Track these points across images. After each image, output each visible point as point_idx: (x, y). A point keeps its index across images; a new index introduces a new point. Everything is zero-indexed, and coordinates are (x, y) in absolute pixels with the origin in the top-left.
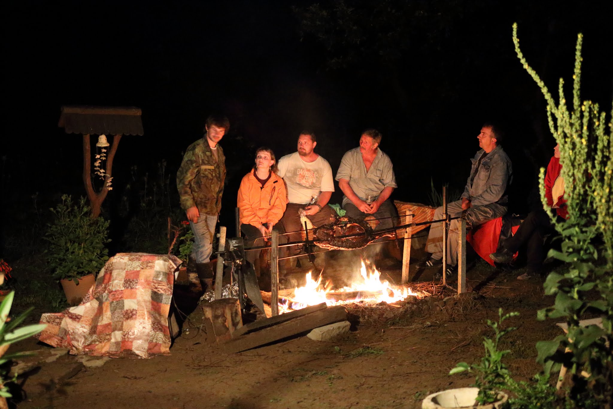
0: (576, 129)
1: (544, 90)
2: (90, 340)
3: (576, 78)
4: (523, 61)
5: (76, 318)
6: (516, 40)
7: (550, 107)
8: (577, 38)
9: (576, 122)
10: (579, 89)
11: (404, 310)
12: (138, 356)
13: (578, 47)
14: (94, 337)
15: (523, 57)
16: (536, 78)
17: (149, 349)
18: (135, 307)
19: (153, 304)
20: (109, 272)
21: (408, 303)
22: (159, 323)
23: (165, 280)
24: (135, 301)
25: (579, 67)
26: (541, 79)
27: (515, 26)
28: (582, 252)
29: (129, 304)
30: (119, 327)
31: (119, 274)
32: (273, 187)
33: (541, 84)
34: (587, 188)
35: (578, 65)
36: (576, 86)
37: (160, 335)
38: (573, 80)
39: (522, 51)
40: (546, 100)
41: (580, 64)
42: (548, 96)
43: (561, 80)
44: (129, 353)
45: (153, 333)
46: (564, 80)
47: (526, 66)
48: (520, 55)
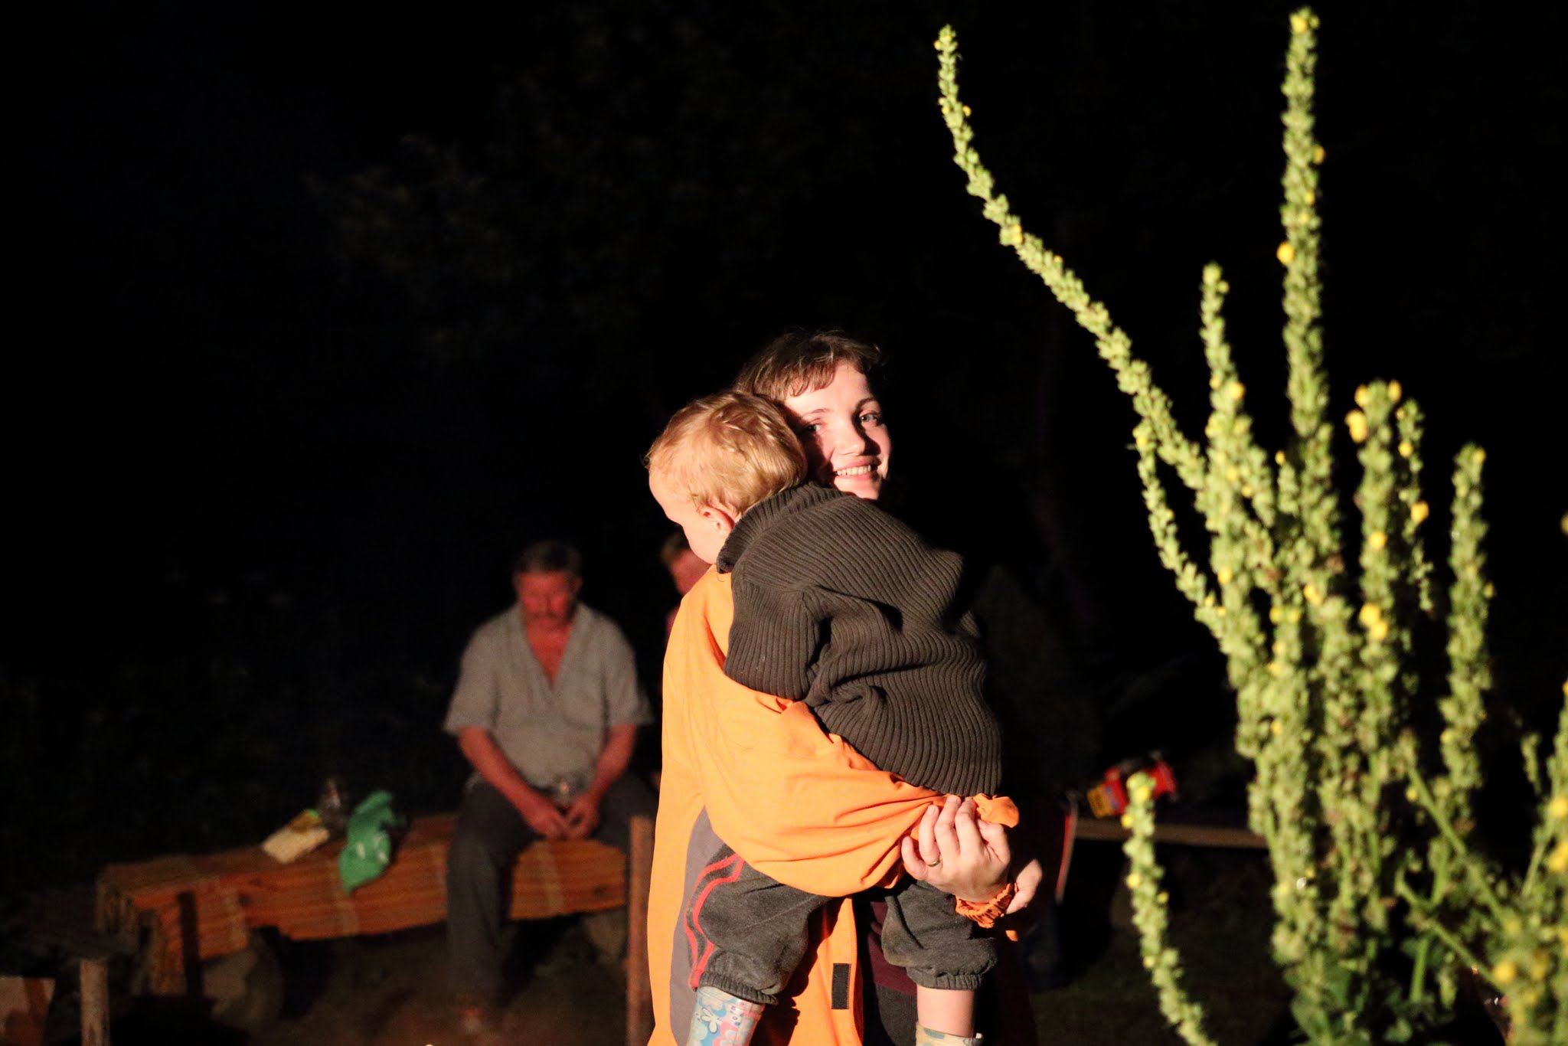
0: (1315, 545)
1: (1114, 348)
4: (996, 210)
6: (954, 114)
8: (1284, 37)
9: (1315, 506)
10: (1315, 323)
13: (1297, 87)
15: (995, 193)
16: (1069, 290)
25: (1309, 198)
27: (945, 41)
34: (1401, 888)
35: (1300, 184)
36: (1300, 305)
38: (1282, 271)
40: (1128, 399)
41: (1312, 179)
42: (1133, 379)
43: (1211, 275)
46: (1224, 277)
47: (1011, 234)
48: (980, 183)
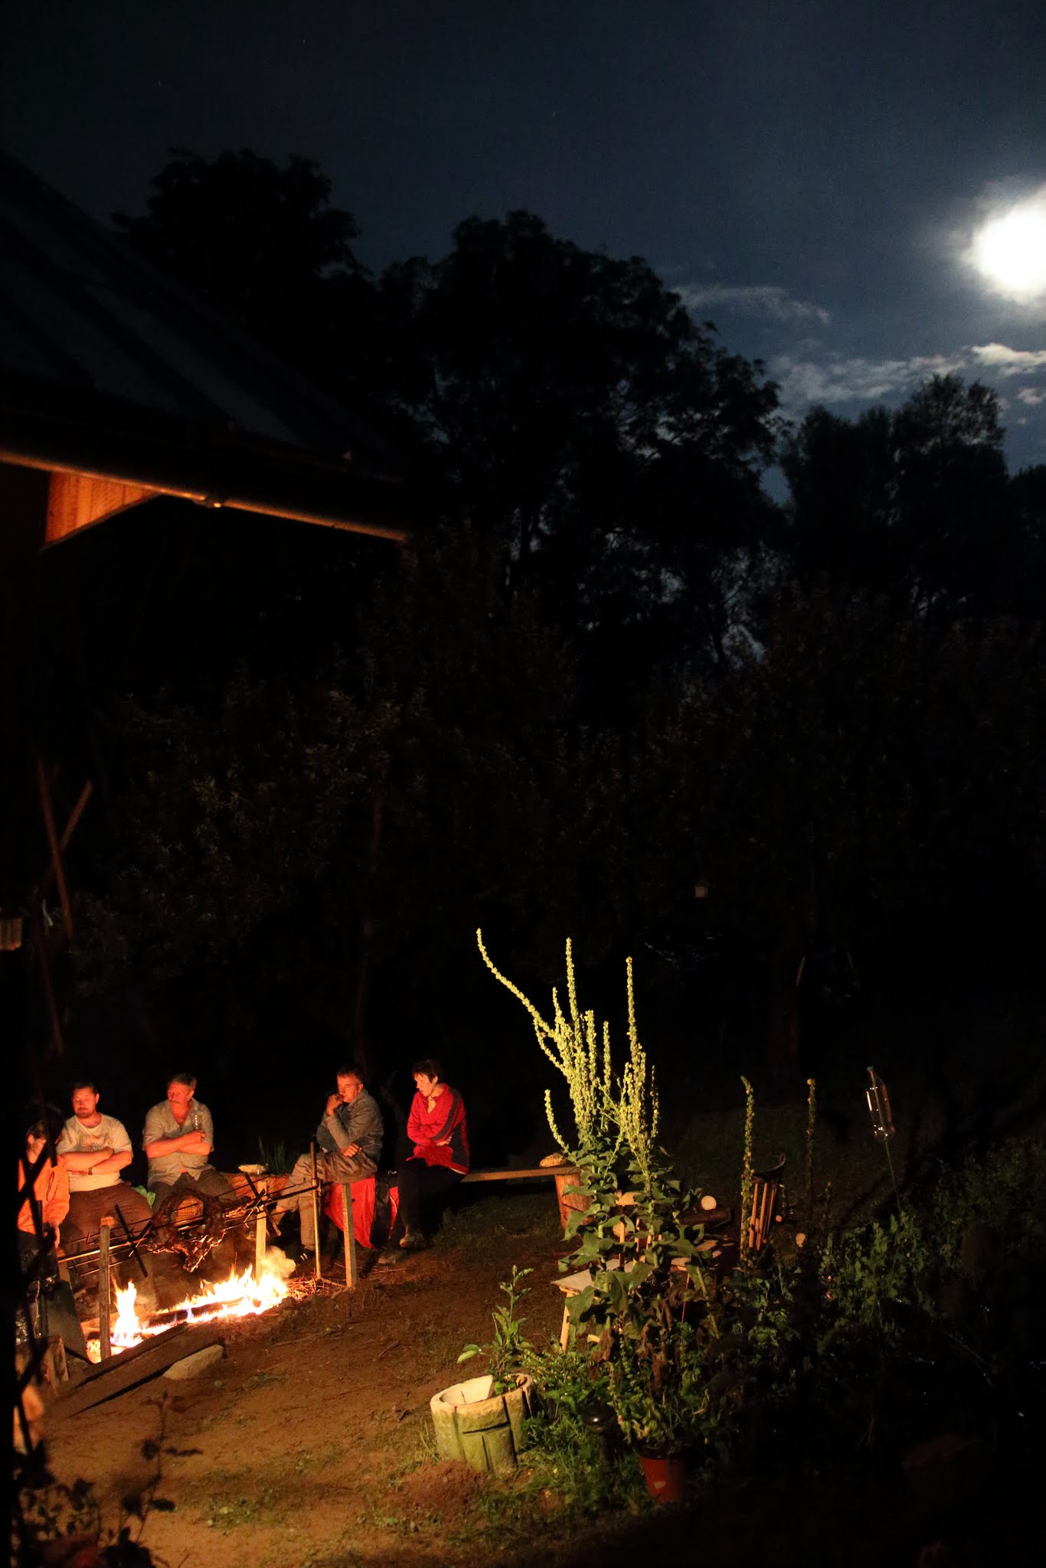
1: (526, 1002)
3: (571, 987)
4: (494, 971)
6: (482, 948)
7: (538, 1020)
8: (566, 943)
10: (575, 999)
11: (283, 1319)
13: (568, 953)
15: (494, 967)
16: (514, 989)
21: (287, 1308)
25: (572, 974)
26: (520, 990)
27: (479, 932)
28: (602, 1182)
32: (51, 1173)
33: (521, 996)
34: (598, 1107)
35: (570, 972)
36: (572, 995)
38: (568, 988)
39: (491, 960)
40: (530, 1013)
41: (572, 971)
42: (531, 1009)
43: (554, 989)
47: (499, 976)
48: (490, 965)
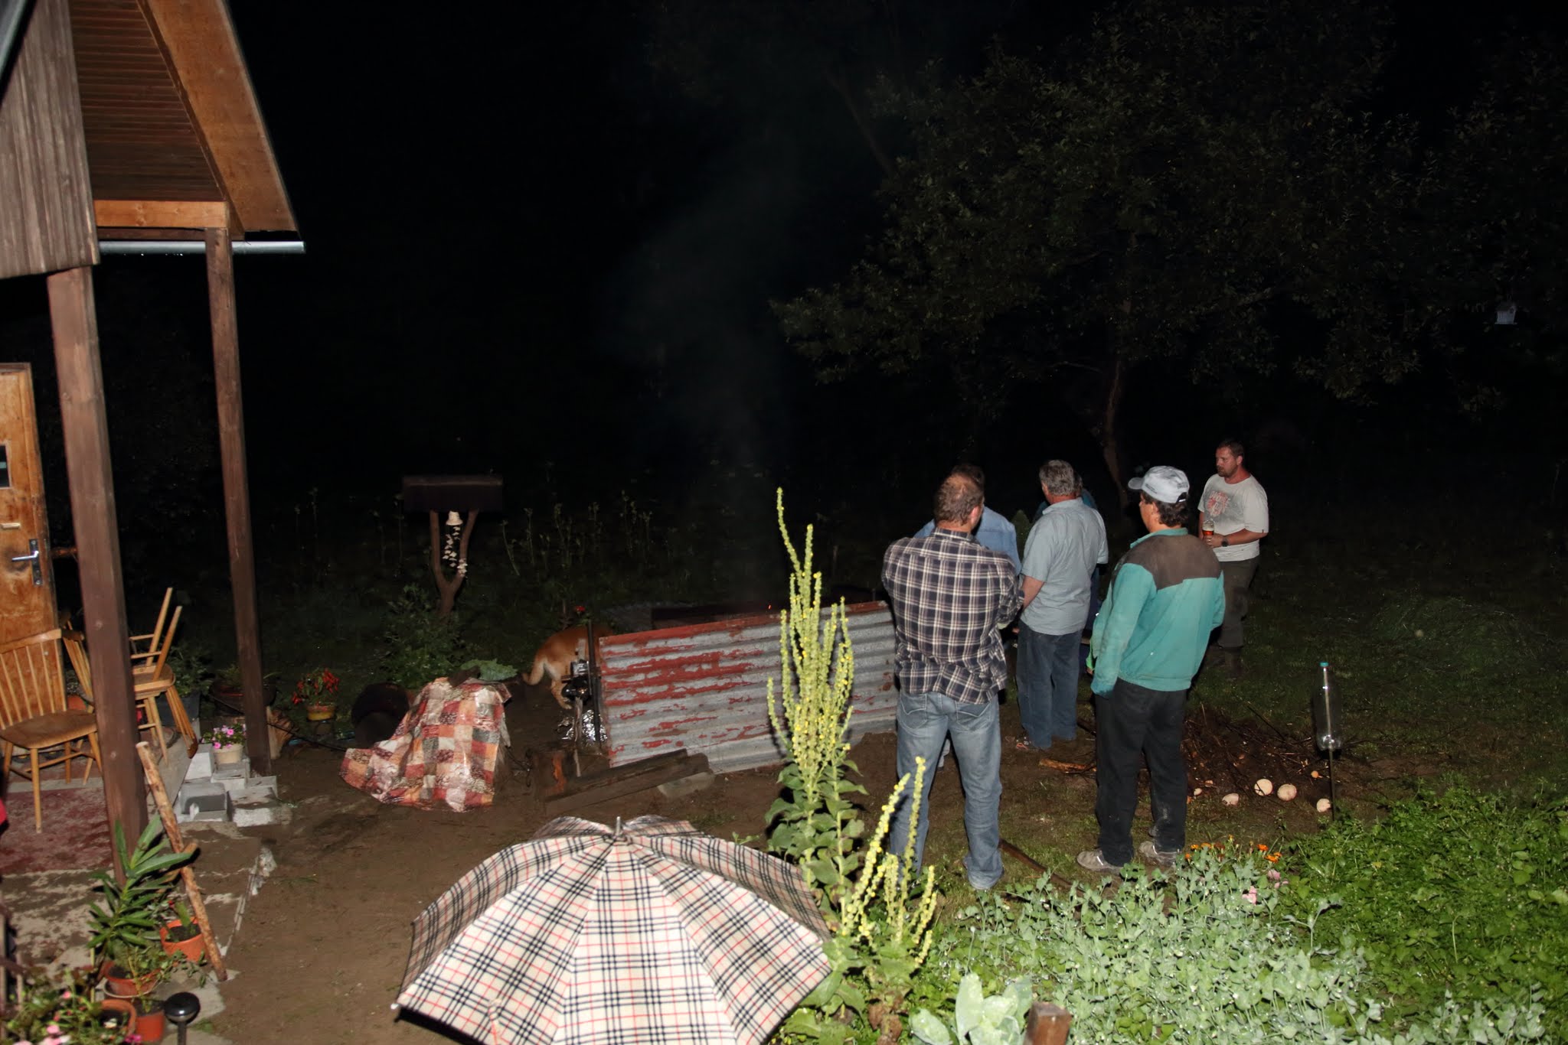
2: (398, 783)
4: (784, 533)
5: (385, 755)
8: (808, 528)
12: (451, 808)
14: (404, 780)
15: (785, 529)
17: (467, 799)
18: (452, 747)
19: (473, 745)
20: (425, 700)
22: (481, 768)
23: (490, 714)
24: (452, 739)
29: (445, 743)
30: (432, 770)
31: (436, 705)
37: (481, 784)
39: (784, 523)
44: (443, 803)
45: (471, 780)
48: (782, 527)
